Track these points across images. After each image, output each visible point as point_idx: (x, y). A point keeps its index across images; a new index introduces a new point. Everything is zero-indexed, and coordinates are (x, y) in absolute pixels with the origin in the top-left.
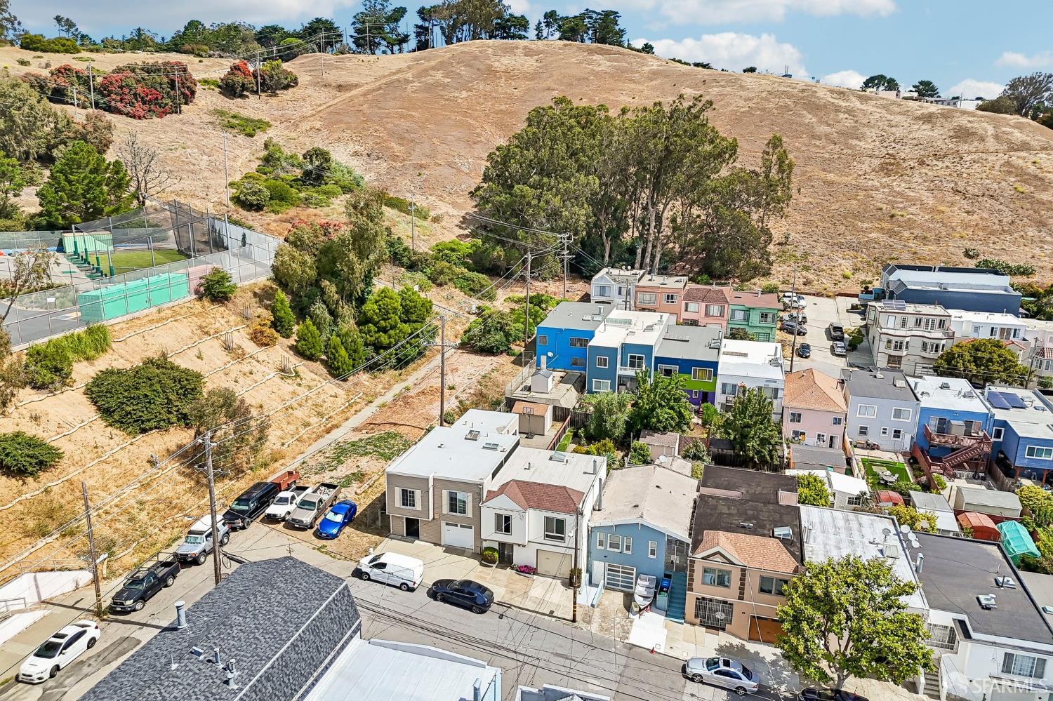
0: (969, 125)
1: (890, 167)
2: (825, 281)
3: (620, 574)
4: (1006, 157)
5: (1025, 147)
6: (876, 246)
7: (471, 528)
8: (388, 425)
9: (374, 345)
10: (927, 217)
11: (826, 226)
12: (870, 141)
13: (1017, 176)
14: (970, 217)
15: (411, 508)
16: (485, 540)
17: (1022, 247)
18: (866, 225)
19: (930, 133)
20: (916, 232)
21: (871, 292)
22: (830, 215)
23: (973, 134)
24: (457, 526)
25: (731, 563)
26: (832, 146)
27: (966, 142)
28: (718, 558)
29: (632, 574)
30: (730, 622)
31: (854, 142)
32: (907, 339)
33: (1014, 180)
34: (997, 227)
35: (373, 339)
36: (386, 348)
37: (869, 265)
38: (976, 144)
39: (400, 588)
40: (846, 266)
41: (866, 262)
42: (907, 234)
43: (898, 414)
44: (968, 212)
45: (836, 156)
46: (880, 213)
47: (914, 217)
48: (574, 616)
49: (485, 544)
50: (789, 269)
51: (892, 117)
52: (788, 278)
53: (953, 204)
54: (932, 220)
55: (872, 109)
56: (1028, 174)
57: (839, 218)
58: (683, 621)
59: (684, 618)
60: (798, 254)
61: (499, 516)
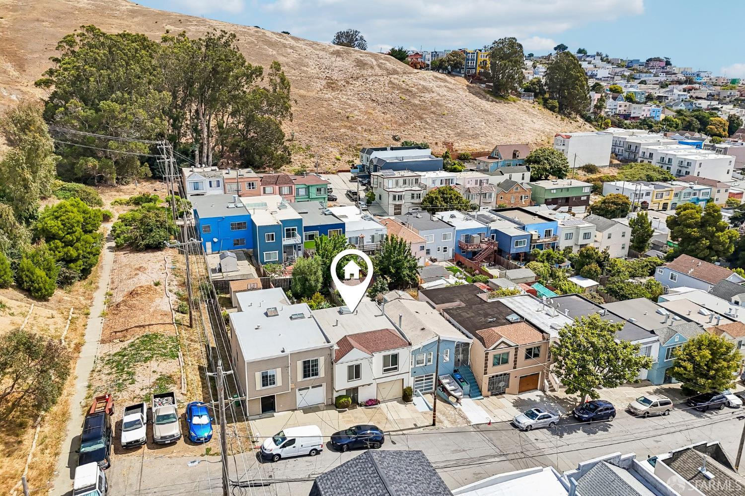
0: (362, 58)
1: (333, 86)
2: (327, 163)
3: (424, 381)
4: (388, 78)
5: (395, 72)
6: (347, 137)
7: (321, 386)
8: (138, 329)
9: (63, 260)
10: (366, 117)
11: (313, 126)
12: (313, 68)
13: (398, 90)
14: (386, 116)
15: (272, 386)
16: (337, 391)
17: (418, 133)
18: (335, 124)
19: (343, 63)
20: (364, 127)
21: (356, 168)
22: (313, 118)
23: (366, 64)
24: (308, 388)
25: (510, 346)
26: (293, 71)
27: (364, 69)
28: (502, 346)
29: (432, 378)
30: (508, 386)
31: (305, 69)
32: (404, 193)
33: (397, 92)
34: (401, 121)
35: (62, 254)
36: (74, 261)
37: (346, 149)
38: (370, 70)
39: (309, 455)
40: (335, 153)
41: (345, 148)
42: (359, 128)
43: (445, 237)
44: (384, 113)
45: (299, 78)
46: (340, 116)
47: (359, 118)
48: (434, 420)
49: (336, 395)
50: (301, 157)
51: (318, 52)
52: (304, 164)
53: (374, 109)
54: (368, 119)
55: (304, 47)
56: (403, 88)
57: (319, 120)
58: (482, 397)
59: (481, 395)
60: (304, 146)
61: (350, 367)
